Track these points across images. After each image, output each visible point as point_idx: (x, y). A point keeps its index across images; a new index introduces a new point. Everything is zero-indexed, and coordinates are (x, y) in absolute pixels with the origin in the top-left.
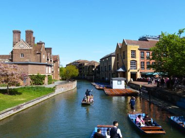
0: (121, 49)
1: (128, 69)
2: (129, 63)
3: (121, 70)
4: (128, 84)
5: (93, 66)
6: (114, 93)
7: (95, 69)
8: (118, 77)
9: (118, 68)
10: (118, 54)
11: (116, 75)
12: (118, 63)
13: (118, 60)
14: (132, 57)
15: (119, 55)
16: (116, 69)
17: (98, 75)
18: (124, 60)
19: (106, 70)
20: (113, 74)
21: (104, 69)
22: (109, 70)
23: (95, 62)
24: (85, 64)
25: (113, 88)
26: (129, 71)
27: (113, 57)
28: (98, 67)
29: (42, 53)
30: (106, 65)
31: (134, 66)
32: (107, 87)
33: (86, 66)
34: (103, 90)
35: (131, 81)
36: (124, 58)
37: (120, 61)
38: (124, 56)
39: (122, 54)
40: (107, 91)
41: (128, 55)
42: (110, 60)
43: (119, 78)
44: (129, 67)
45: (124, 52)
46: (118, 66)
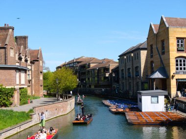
0: (157, 35)
1: (172, 74)
2: (173, 62)
3: (157, 75)
4: (172, 103)
5: (106, 69)
6: (144, 119)
7: (111, 75)
8: (152, 89)
9: (153, 72)
10: (151, 46)
11: (148, 84)
12: (152, 62)
13: (152, 56)
14: (178, 50)
15: (154, 47)
16: (149, 73)
17: (115, 85)
18: (162, 57)
19: (129, 77)
20: (143, 83)
21: (126, 75)
22: (137, 76)
23: (109, 61)
24: (92, 65)
25: (143, 110)
26: (173, 77)
27: (142, 52)
28: (116, 70)
29: (8, 47)
30: (130, 67)
31: (183, 67)
32: (132, 109)
33: (94, 70)
34: (123, 114)
35: (177, 96)
36: (163, 53)
37: (156, 59)
38: (163, 48)
39: (160, 46)
40: (131, 116)
41: (171, 48)
42: (138, 57)
43: (155, 91)
44: (173, 70)
45: (163, 42)
46: (152, 68)
